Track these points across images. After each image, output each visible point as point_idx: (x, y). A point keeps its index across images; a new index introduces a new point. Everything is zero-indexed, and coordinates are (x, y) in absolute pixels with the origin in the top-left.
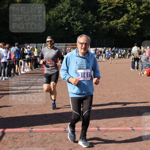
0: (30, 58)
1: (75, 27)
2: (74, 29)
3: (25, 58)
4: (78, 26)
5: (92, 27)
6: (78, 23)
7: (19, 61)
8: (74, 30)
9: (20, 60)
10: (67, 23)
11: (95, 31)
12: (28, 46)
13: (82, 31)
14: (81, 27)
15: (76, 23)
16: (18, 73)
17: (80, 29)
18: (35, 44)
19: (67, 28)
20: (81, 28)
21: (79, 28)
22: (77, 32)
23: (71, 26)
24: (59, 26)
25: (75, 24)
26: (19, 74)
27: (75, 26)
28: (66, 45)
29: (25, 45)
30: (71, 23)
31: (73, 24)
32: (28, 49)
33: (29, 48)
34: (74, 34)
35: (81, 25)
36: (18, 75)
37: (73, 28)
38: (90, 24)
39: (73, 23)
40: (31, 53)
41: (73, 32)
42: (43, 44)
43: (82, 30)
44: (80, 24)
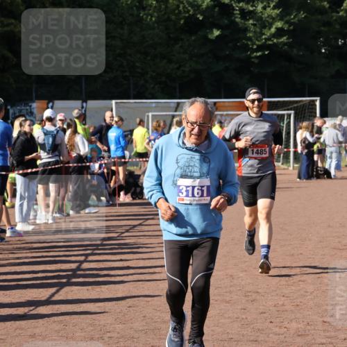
0: (57, 162)
1: (252, 28)
2: (249, 35)
3: (32, 163)
4: (264, 24)
5: (328, 24)
6: (264, 8)
7: (6, 177)
8: (250, 39)
9: (13, 171)
10: (217, 9)
11: (340, 42)
12: (48, 113)
13: (285, 44)
14: (279, 24)
15: (260, 7)
16: (4, 231)
17: (274, 36)
18: (78, 103)
19: (217, 33)
20: (278, 29)
21: (273, 30)
22: (260, 48)
23: (237, 23)
24: (182, 22)
25: (252, 14)
26: (8, 234)
27: (251, 22)
28: (215, 103)
29: (34, 105)
30: (234, 9)
31: (245, 14)
32: (48, 126)
33: (50, 119)
34: (250, 57)
35: (281, 17)
36: (2, 239)
37: (246, 30)
38: (322, 11)
39: (242, 10)
40: (58, 141)
41: (246, 48)
42: (114, 102)
43: (284, 39)
44: (277, 11)
